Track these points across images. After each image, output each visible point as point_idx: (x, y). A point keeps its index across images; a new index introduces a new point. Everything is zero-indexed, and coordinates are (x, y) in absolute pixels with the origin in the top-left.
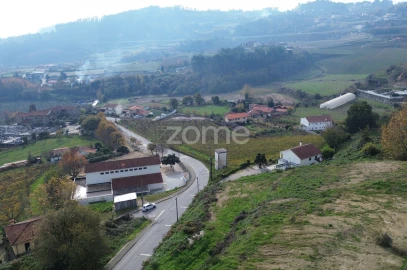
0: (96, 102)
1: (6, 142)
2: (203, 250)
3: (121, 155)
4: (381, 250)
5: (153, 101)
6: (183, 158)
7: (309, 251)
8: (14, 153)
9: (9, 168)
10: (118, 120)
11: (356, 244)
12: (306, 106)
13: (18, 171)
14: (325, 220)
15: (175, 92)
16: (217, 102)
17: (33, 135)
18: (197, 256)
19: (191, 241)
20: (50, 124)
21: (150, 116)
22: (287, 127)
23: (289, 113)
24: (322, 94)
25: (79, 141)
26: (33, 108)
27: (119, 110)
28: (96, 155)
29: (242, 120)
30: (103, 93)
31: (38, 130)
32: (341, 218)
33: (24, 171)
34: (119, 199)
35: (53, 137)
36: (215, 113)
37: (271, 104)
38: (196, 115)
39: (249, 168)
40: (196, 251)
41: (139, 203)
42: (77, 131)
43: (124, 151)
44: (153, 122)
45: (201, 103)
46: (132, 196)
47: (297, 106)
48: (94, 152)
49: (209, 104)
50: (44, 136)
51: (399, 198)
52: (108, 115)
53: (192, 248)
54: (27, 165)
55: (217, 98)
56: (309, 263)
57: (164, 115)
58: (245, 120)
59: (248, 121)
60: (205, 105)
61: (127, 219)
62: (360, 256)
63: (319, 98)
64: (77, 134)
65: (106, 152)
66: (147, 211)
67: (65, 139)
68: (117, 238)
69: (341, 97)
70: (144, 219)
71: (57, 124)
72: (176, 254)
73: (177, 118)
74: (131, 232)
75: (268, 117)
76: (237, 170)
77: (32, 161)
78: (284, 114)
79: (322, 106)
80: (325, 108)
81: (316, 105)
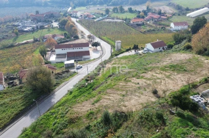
0: (70, 8)
1: (26, 30)
2: (91, 88)
3: (75, 40)
4: (152, 95)
5: (98, 9)
6: (103, 43)
7: (124, 93)
8: (29, 35)
9: (26, 43)
10: (78, 20)
11: (144, 92)
12: (179, 15)
13: (29, 45)
14: (138, 81)
15: (111, 3)
16: (131, 11)
17: (37, 27)
18: (87, 90)
19: (87, 84)
20: (45, 21)
21: (94, 18)
22: (162, 28)
23: (168, 19)
24: (190, 8)
25: (58, 31)
26: (37, 12)
27: (79, 14)
28: (63, 39)
29: (140, 23)
30: (73, 3)
31: (40, 24)
32: (145, 80)
33: (32, 45)
34: (67, 62)
35: (46, 28)
36: (128, 18)
37: (160, 13)
38: (117, 19)
39: (130, 51)
40: (88, 88)
41: (75, 65)
42: (57, 25)
43: (77, 38)
44: (94, 22)
45: (122, 11)
46: (72, 61)
47: (174, 15)
48: (63, 37)
49: (126, 12)
50: (42, 28)
51: (175, 74)
52: (73, 17)
53: (86, 87)
54: (34, 42)
55: (131, 8)
56: (121, 97)
57: (101, 18)
58: (142, 23)
59: (143, 23)
60: (124, 12)
61: (68, 72)
62: (142, 97)
63: (188, 10)
64: (57, 27)
65: (68, 38)
66: (78, 69)
67: (51, 30)
68: (61, 79)
69: (201, 10)
70: (75, 72)
71: (49, 21)
72: (80, 88)
73: (108, 20)
74: (68, 77)
75: (155, 21)
76: (124, 52)
77: (36, 40)
78: (165, 19)
79: (188, 15)
80: (189, 17)
81: (185, 14)
